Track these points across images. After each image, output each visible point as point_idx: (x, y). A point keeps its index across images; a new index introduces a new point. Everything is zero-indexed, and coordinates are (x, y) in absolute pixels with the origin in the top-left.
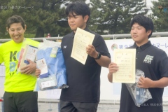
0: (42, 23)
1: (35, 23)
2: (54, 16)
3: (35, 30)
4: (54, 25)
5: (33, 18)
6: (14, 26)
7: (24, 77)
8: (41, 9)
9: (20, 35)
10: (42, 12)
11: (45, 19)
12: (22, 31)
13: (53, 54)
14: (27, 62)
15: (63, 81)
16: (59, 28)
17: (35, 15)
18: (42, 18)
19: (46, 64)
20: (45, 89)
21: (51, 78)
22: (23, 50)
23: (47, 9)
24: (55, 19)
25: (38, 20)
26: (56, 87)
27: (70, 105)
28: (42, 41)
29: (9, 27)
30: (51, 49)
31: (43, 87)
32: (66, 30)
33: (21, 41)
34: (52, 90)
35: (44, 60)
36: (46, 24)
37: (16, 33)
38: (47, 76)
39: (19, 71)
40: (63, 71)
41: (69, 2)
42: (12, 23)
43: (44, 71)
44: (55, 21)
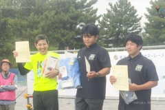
0: (63, 39)
1: (58, 40)
2: (72, 34)
3: (58, 44)
4: (72, 41)
5: (56, 36)
6: (41, 42)
7: (48, 80)
8: (62, 29)
9: (45, 49)
10: (63, 31)
11: (65, 36)
12: (47, 46)
13: (71, 62)
14: (50, 69)
15: (78, 83)
16: (75, 42)
17: (58, 33)
18: (63, 35)
19: (66, 70)
20: (65, 88)
21: (69, 80)
22: (47, 60)
23: (67, 29)
24: (73, 36)
25: (60, 37)
26: (73, 87)
27: (83, 101)
28: (64, 53)
29: (37, 43)
30: (70, 59)
31: (63, 87)
32: (80, 44)
33: (46, 54)
34: (70, 90)
35: (65, 66)
36: (66, 40)
37: (42, 47)
38: (67, 78)
39: (44, 75)
40: (78, 76)
41: (83, 24)
42: (39, 40)
43: (64, 75)
44: (73, 38)
